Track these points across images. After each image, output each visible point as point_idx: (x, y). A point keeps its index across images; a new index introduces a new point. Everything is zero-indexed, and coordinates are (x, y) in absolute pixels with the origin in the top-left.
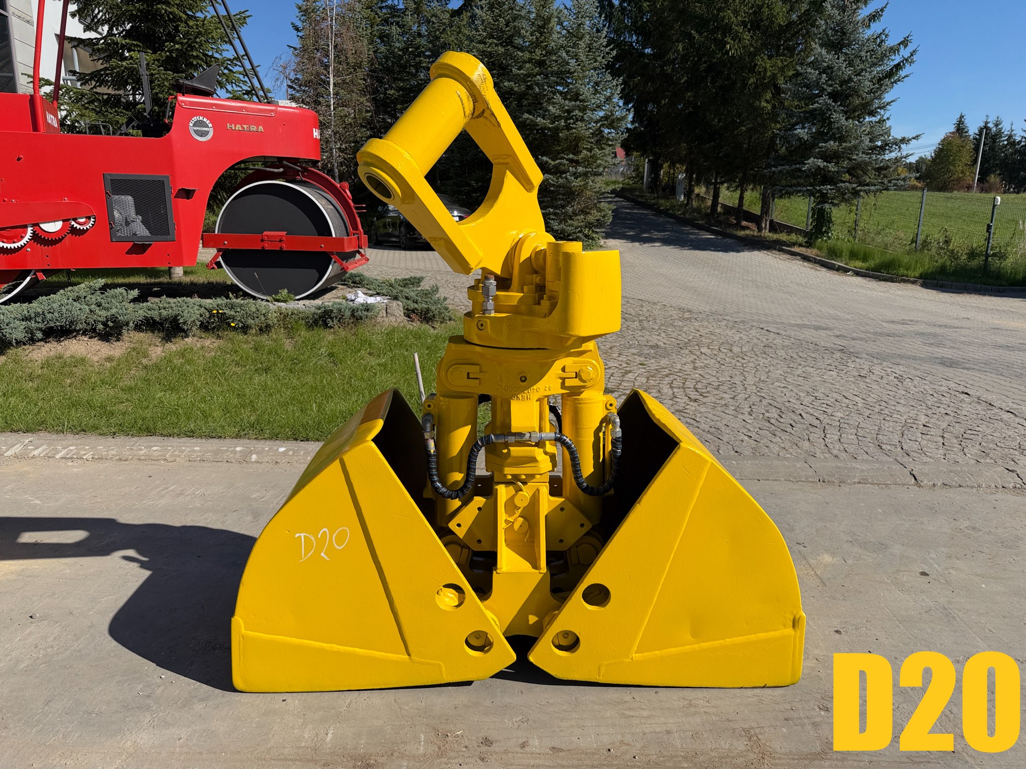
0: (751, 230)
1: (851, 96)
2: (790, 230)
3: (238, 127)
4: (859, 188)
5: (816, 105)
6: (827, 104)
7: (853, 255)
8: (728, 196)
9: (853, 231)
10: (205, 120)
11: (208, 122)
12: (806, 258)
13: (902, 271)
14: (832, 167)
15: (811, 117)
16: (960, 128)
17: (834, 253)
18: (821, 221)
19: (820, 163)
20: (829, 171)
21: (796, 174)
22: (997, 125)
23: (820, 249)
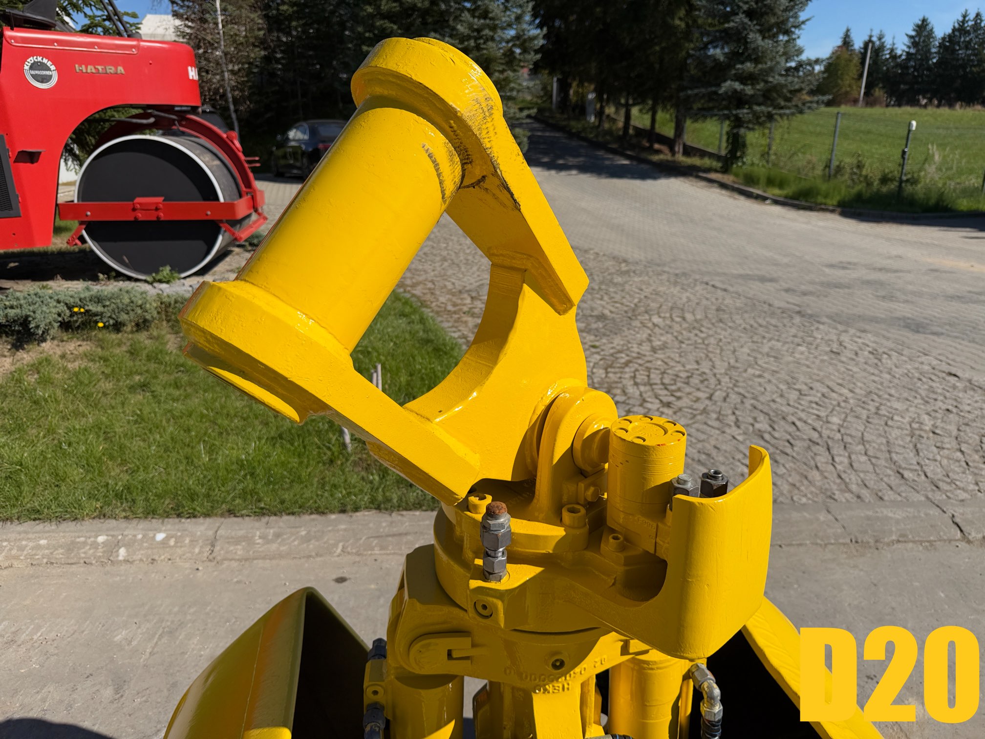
0: (665, 156)
1: (767, 14)
2: (703, 154)
3: (91, 69)
4: (774, 112)
5: (732, 24)
6: (743, 23)
7: (771, 182)
8: (640, 118)
9: (765, 155)
10: (45, 61)
11: (49, 64)
12: (723, 186)
13: (820, 199)
14: (749, 90)
15: (727, 36)
16: (847, 42)
17: (751, 180)
18: (736, 145)
19: (737, 86)
20: (746, 95)
21: (713, 96)
22: (880, 39)
23: (736, 175)
